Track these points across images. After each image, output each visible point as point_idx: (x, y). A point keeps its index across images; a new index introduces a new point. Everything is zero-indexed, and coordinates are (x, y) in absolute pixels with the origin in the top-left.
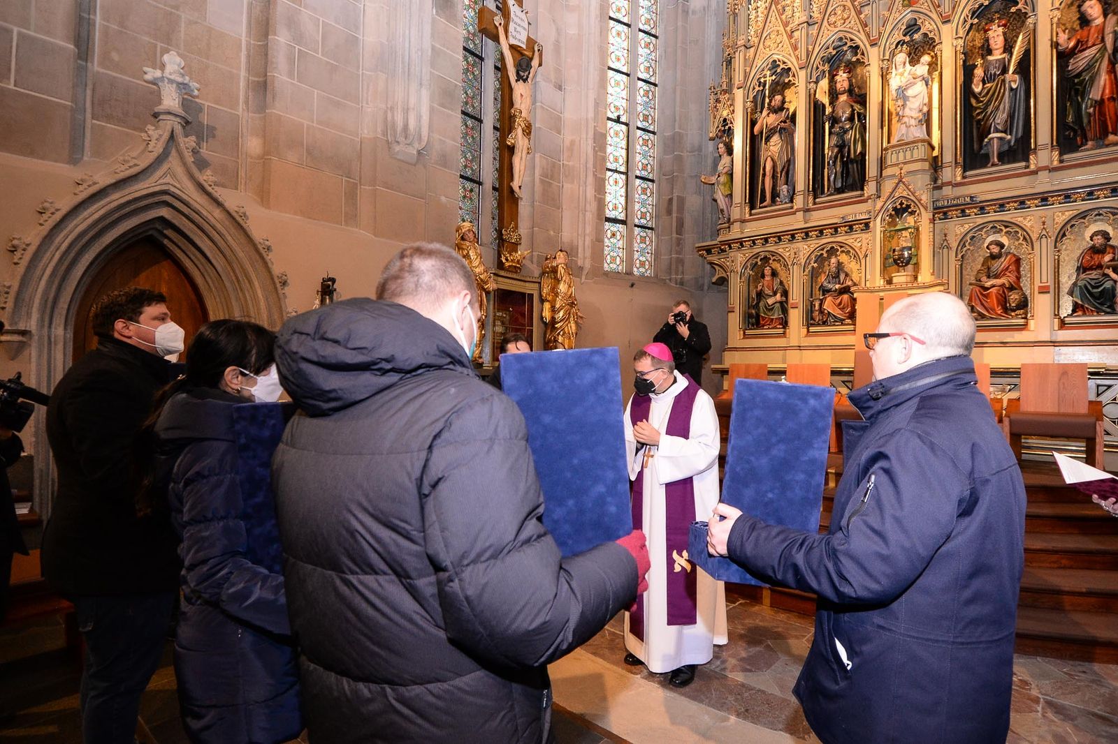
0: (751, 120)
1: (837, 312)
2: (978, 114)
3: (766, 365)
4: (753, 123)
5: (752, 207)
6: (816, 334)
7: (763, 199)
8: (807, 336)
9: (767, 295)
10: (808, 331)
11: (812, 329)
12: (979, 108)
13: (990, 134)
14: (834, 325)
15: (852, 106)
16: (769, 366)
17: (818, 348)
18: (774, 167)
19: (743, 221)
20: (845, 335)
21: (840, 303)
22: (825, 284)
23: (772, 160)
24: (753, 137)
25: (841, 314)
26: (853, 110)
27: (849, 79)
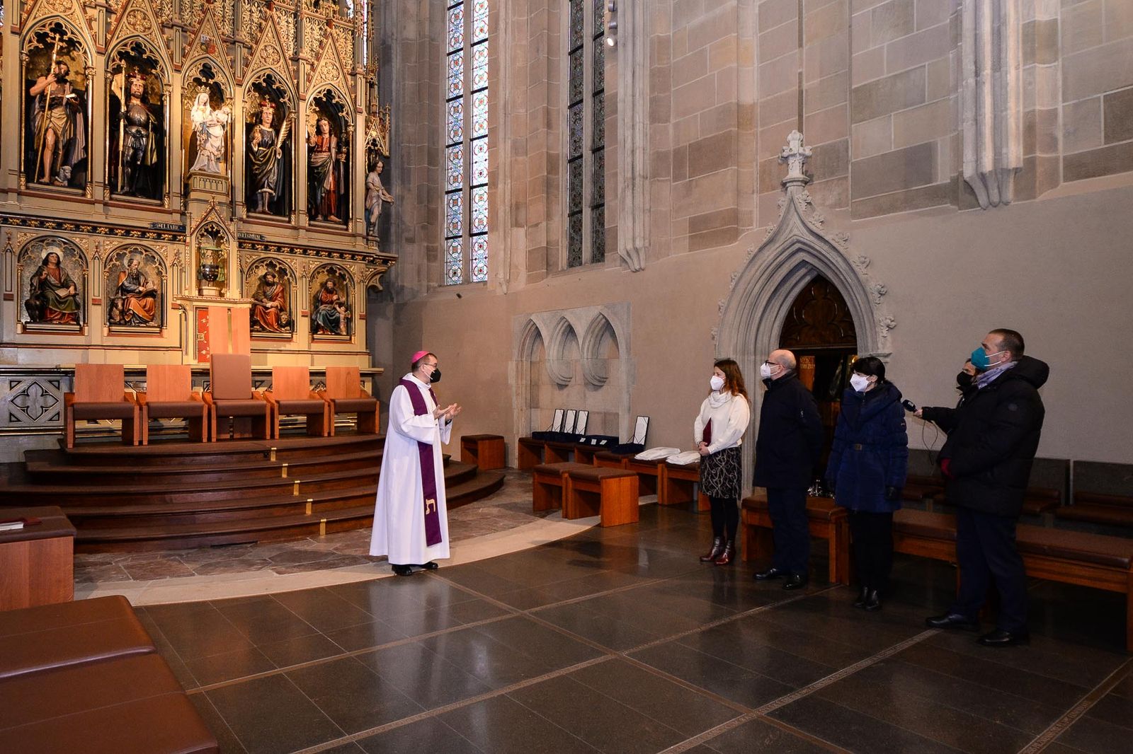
0: (27, 80)
1: (141, 314)
2: (256, 169)
3: (122, 365)
4: (30, 84)
5: (30, 179)
6: (119, 334)
7: (42, 175)
8: (109, 335)
9: (54, 285)
10: (110, 331)
11: (114, 328)
12: (257, 164)
13: (264, 188)
14: (139, 326)
15: (147, 115)
16: (125, 366)
17: (124, 347)
18: (56, 142)
19: (20, 194)
20: (151, 336)
21: (145, 306)
22: (126, 284)
23: (55, 133)
24: (30, 100)
25: (145, 316)
26: (148, 119)
27: (145, 87)
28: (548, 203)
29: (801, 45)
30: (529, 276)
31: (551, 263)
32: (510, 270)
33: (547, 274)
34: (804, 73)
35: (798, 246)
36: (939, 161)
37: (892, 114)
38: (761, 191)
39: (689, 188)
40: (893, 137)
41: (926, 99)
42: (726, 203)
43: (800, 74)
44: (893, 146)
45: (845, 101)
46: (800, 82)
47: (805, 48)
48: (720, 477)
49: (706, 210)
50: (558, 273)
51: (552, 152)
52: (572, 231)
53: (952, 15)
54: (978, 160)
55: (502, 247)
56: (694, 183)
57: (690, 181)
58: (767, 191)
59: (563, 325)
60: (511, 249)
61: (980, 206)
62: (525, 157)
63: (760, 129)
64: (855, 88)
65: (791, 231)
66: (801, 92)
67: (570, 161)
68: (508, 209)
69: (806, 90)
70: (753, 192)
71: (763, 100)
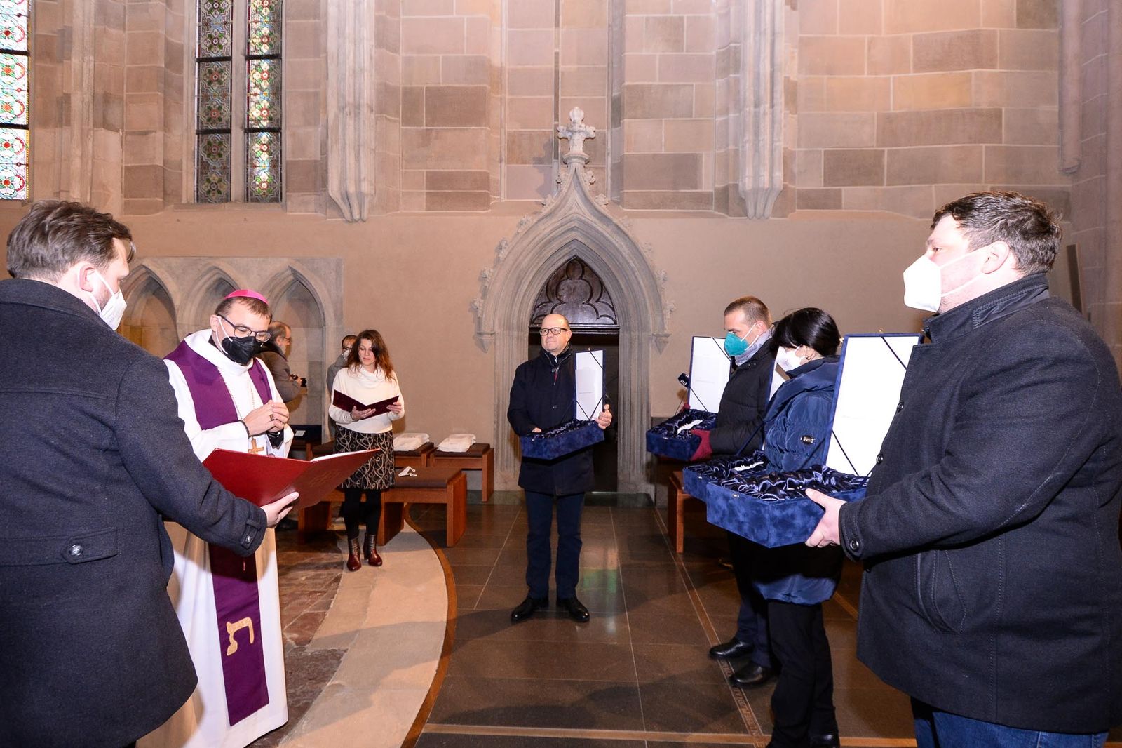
28: (165, 108)
29: (557, 25)
30: (126, 204)
31: (169, 191)
32: (91, 189)
33: (165, 204)
34: (560, 53)
35: (573, 224)
36: (703, 171)
37: (663, 119)
38: (509, 162)
39: (426, 139)
40: (663, 140)
41: (694, 116)
42: (477, 165)
43: (557, 54)
44: (663, 148)
45: (604, 95)
46: (557, 62)
47: (562, 30)
48: (384, 465)
49: (450, 167)
50: (180, 206)
51: (170, 39)
52: (204, 155)
53: (720, 49)
54: (756, 177)
55: (79, 152)
56: (434, 134)
57: (427, 130)
58: (517, 163)
59: (210, 279)
60: (93, 157)
61: (747, 216)
62: (122, 32)
63: (508, 97)
64: (629, 86)
65: (571, 208)
66: (557, 72)
67: (200, 61)
68: (88, 98)
69: (563, 73)
70: (501, 161)
71: (512, 67)
